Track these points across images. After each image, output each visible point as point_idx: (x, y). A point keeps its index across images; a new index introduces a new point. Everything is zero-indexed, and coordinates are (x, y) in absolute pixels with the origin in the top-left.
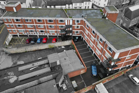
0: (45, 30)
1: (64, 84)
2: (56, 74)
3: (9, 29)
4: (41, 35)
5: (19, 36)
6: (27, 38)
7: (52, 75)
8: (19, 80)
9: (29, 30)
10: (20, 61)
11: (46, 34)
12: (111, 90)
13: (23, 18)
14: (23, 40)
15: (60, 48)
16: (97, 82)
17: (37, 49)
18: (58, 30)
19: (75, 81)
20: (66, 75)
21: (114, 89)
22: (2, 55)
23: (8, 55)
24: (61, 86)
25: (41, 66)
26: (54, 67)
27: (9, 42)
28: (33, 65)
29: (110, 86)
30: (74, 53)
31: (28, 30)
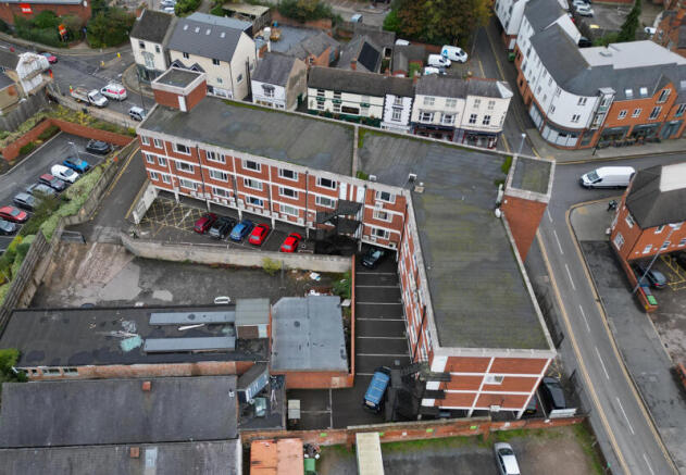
0: (267, 199)
1: (263, 401)
2: (248, 363)
3: (151, 170)
4: (250, 210)
5: (177, 197)
6: (201, 212)
7: (234, 363)
8: (146, 349)
9: (213, 186)
10: (161, 289)
11: (266, 214)
12: (409, 466)
13: (202, 146)
14: (188, 215)
15: (301, 278)
16: (367, 426)
17: (223, 262)
18: (309, 210)
19: (298, 402)
20: (278, 376)
21: (420, 466)
22: (116, 255)
23: (132, 258)
24: (252, 402)
25: (212, 326)
26: (249, 340)
27: (143, 213)
28: (192, 317)
29: (412, 455)
30: (336, 309)
31: (210, 188)
